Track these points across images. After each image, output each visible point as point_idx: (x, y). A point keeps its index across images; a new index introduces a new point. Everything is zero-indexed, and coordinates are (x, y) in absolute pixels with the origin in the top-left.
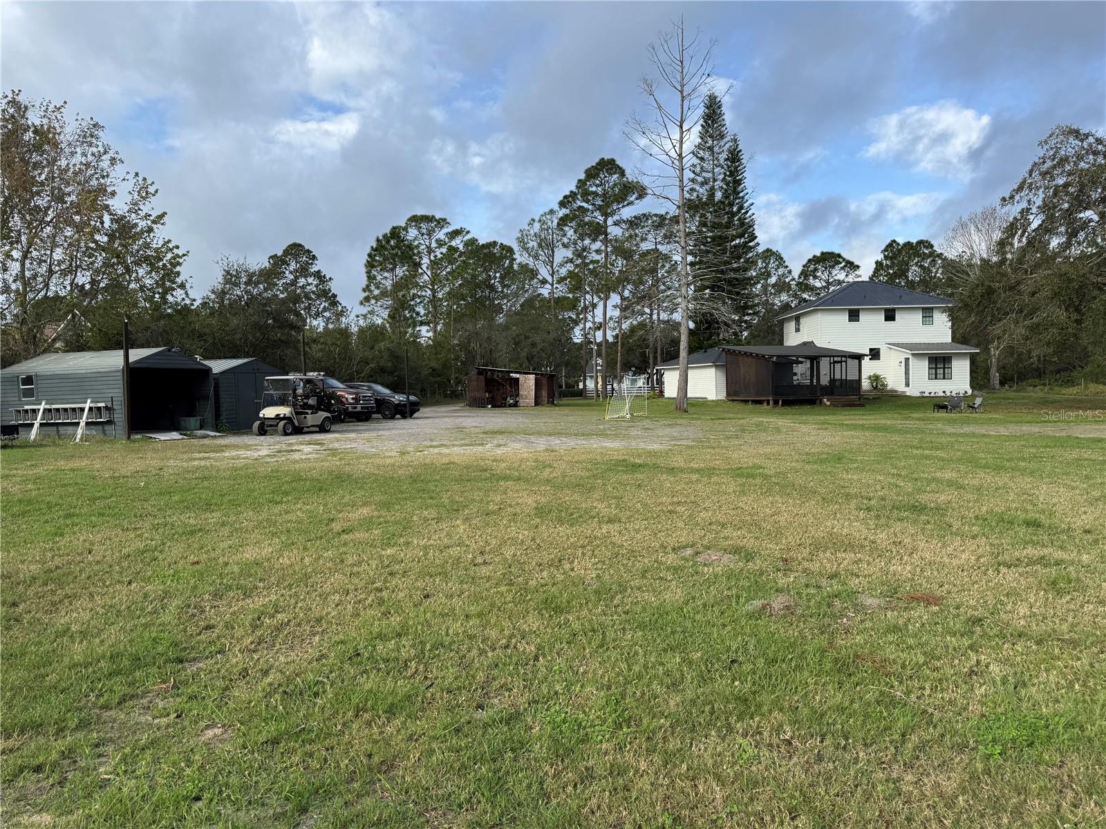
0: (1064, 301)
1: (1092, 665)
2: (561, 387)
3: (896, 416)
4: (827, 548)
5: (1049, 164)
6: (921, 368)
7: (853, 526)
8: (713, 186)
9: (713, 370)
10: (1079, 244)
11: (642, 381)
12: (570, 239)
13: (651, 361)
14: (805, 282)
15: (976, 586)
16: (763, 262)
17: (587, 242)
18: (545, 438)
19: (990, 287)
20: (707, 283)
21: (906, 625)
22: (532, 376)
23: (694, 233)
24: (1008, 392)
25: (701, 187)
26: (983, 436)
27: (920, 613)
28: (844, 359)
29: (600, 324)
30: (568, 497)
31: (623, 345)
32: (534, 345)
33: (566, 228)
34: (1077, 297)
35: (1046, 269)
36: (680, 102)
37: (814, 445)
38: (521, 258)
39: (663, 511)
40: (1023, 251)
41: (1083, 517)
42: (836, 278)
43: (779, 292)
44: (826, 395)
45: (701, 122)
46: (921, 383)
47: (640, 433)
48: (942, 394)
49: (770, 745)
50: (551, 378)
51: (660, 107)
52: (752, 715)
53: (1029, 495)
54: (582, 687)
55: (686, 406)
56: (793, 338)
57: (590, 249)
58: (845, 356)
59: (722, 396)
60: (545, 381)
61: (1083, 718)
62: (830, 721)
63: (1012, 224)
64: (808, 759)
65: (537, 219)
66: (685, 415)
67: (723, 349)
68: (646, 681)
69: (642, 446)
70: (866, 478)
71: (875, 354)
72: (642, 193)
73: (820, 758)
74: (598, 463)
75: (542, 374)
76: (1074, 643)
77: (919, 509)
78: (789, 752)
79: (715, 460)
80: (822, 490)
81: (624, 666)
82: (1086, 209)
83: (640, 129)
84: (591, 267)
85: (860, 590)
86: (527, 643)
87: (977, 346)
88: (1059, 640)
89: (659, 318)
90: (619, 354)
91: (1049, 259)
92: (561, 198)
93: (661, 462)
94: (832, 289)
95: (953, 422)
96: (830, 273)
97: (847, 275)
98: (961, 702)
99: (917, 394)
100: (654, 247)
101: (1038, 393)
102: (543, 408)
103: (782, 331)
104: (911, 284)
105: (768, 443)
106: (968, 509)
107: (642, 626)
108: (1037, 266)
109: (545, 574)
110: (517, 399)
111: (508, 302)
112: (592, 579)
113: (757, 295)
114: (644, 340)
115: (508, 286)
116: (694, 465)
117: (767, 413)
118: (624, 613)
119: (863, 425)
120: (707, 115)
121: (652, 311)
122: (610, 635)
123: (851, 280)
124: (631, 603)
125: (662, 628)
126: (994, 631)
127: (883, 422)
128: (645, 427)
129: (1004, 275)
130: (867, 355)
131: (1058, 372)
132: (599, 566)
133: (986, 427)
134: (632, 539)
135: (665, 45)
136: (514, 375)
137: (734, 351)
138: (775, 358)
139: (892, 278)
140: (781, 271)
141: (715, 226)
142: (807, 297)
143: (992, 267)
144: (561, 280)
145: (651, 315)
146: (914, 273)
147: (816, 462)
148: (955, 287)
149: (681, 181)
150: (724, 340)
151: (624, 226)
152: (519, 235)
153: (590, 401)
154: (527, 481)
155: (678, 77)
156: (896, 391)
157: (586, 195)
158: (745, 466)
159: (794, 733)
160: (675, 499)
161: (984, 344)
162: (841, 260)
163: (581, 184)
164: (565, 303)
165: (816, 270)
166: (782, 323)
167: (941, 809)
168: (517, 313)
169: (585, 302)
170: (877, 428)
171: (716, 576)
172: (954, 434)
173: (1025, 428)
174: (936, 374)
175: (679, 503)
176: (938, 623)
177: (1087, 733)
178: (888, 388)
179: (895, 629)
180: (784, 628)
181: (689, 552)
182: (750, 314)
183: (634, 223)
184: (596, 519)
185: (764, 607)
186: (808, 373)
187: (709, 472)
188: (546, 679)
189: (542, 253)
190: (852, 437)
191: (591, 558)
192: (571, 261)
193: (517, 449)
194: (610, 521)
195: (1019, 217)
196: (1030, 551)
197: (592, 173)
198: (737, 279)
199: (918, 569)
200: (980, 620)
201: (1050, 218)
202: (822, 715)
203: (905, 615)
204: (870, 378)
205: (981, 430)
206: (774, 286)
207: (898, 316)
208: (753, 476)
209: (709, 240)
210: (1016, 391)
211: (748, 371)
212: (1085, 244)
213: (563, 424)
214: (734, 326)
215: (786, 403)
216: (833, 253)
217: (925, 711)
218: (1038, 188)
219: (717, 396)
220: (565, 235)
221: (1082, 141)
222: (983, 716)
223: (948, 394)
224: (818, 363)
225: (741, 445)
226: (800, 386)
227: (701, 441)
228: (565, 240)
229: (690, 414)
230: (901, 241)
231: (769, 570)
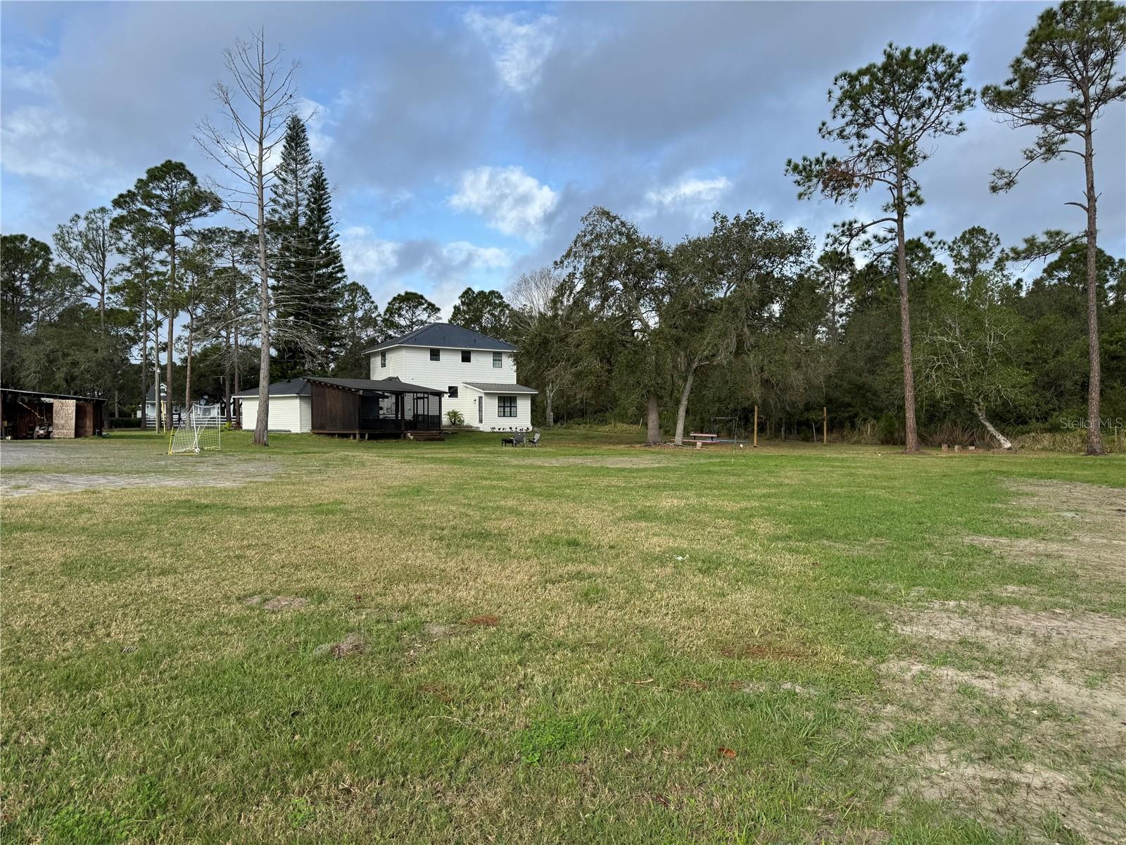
0: (599, 354)
1: (611, 665)
2: (112, 415)
3: (471, 449)
4: (400, 580)
5: (588, 238)
6: (492, 405)
7: (425, 556)
8: (296, 212)
9: (297, 401)
10: (610, 307)
11: (216, 410)
12: (127, 244)
13: (227, 389)
14: (391, 319)
15: (527, 604)
16: (350, 295)
17: (149, 250)
18: (85, 477)
19: (545, 337)
20: (290, 310)
21: (467, 649)
22: (72, 403)
23: (276, 256)
24: (559, 429)
25: (284, 210)
26: (540, 467)
27: (481, 635)
28: (426, 395)
29: (166, 344)
30: (109, 547)
31: (193, 370)
32: (75, 364)
33: (123, 232)
34: (608, 351)
35: (586, 326)
36: (260, 118)
37: (396, 478)
38: (59, 259)
39: (229, 557)
40: (571, 308)
41: (610, 535)
42: (419, 318)
43: (366, 326)
44: (411, 429)
45: (284, 142)
46: (493, 420)
47: (210, 469)
48: (509, 430)
49: (329, 798)
50: (98, 405)
51: (236, 118)
52: (311, 768)
53: (572, 518)
54: (107, 776)
55: (265, 439)
56: (378, 374)
57: (153, 258)
58: (427, 393)
59: (307, 429)
60: (89, 409)
61: (601, 714)
62: (390, 760)
63: (562, 285)
64: (365, 805)
65: (83, 215)
66: (265, 449)
67: (309, 380)
68: (190, 754)
69: (212, 484)
70: (441, 509)
71: (453, 392)
72: (216, 205)
73: (378, 801)
74: (155, 505)
75: (86, 400)
76: (599, 647)
77: (484, 536)
78: (347, 802)
79: (295, 496)
80: (399, 523)
81: (164, 741)
82: (614, 279)
83: (213, 137)
84: (155, 279)
85: (428, 619)
86: (35, 735)
87: (536, 389)
88: (589, 645)
89: (236, 342)
90: (188, 380)
91: (589, 317)
92: (116, 196)
93: (232, 501)
94: (415, 328)
95: (516, 455)
96: (414, 313)
97: (429, 317)
98: (509, 717)
99: (489, 430)
100: (231, 265)
101: (581, 430)
102: (87, 440)
103: (369, 364)
104: (484, 330)
105: (352, 477)
106: (524, 533)
107: (192, 691)
108: (581, 323)
109: (69, 644)
110: (50, 429)
111: (39, 310)
112: (133, 643)
113: (344, 328)
114: (219, 365)
115: (41, 292)
116: (270, 503)
117: (354, 447)
118: (172, 678)
119: (441, 459)
120: (290, 137)
121: (228, 334)
122: (151, 707)
123: (433, 322)
124: (182, 666)
125: (216, 690)
126: (540, 643)
127: (459, 455)
128: (217, 462)
129: (556, 328)
130: (446, 393)
131: (596, 412)
132: (144, 627)
133: (542, 459)
134: (189, 591)
135: (243, 55)
136: (47, 400)
137: (320, 383)
138: (361, 392)
139: (468, 322)
140: (367, 306)
141: (298, 252)
142: (393, 334)
143: (547, 320)
144: (115, 290)
145: (228, 338)
146: (486, 319)
147: (396, 496)
148: (520, 335)
149: (261, 199)
150: (309, 370)
151: (195, 237)
152: (58, 232)
153: (150, 433)
154: (54, 530)
155: (258, 90)
156: (471, 427)
157: (148, 198)
158: (326, 502)
159: (353, 780)
160: (245, 542)
161: (541, 386)
162: (423, 301)
163: (141, 184)
164: (119, 316)
165: (400, 308)
166: (368, 357)
167: (488, 826)
168: (51, 324)
169: (145, 318)
170: (454, 461)
171: (284, 623)
172: (518, 466)
173: (571, 460)
174: (504, 411)
175: (249, 547)
176: (495, 643)
177: (605, 727)
178: (465, 424)
179: (458, 654)
180: (351, 668)
181: (257, 599)
182: (337, 346)
183: (207, 236)
184: (146, 572)
185: (333, 650)
186: (394, 408)
187: (288, 510)
188: (57, 774)
189: (89, 256)
190: (431, 469)
191: (133, 619)
192: (128, 269)
193: (45, 492)
194: (164, 572)
195: (567, 280)
196: (572, 568)
197: (156, 175)
198: (323, 309)
199: (481, 593)
200: (529, 635)
201: (589, 283)
202: (384, 755)
203: (467, 639)
204: (449, 414)
205: (538, 462)
206: (360, 320)
207: (473, 357)
208: (333, 512)
209: (293, 265)
210: (565, 428)
211: (335, 403)
212: (614, 308)
213: (112, 459)
214: (320, 357)
215: (372, 437)
216: (416, 294)
217: (478, 732)
218: (580, 257)
219: (301, 429)
220: (120, 239)
221: (611, 222)
222: (527, 727)
223: (514, 430)
224: (403, 398)
225: (324, 480)
226: (385, 421)
227: (281, 477)
228: (121, 245)
229: (270, 448)
230: (476, 289)
231: (341, 609)
